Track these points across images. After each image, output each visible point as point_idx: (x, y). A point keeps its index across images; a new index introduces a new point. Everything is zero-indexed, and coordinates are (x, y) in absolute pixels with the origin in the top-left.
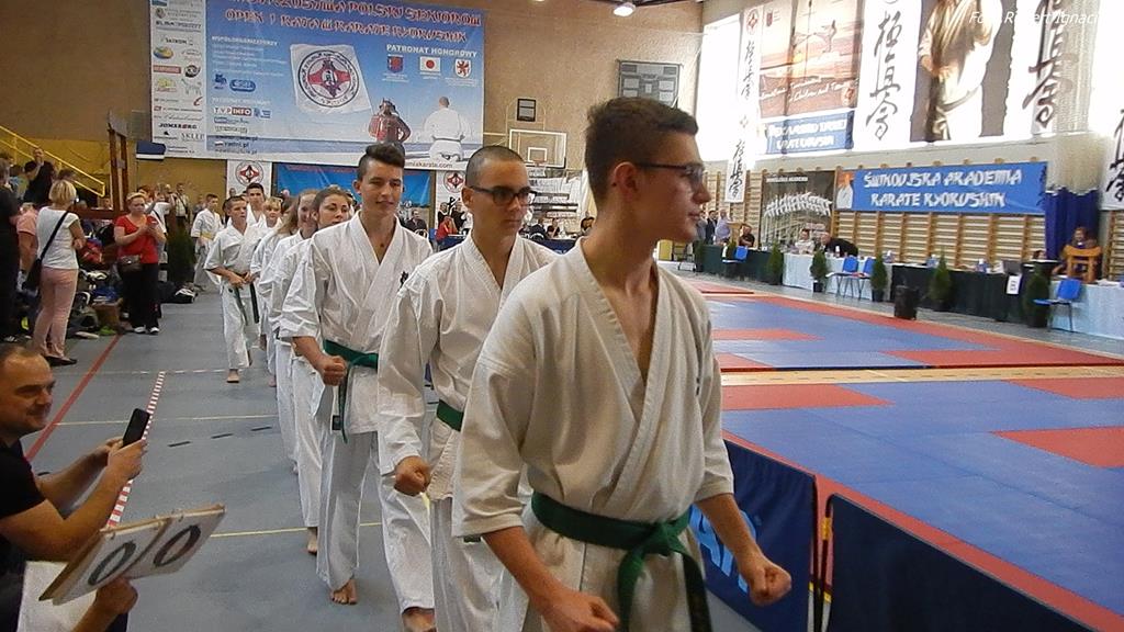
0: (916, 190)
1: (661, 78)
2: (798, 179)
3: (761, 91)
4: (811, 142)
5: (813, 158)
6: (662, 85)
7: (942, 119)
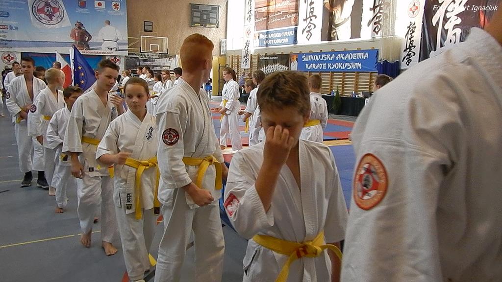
0: (324, 62)
1: (211, 12)
2: (274, 58)
3: (256, 18)
4: (278, 41)
5: (280, 48)
6: (211, 15)
7: (334, 31)
